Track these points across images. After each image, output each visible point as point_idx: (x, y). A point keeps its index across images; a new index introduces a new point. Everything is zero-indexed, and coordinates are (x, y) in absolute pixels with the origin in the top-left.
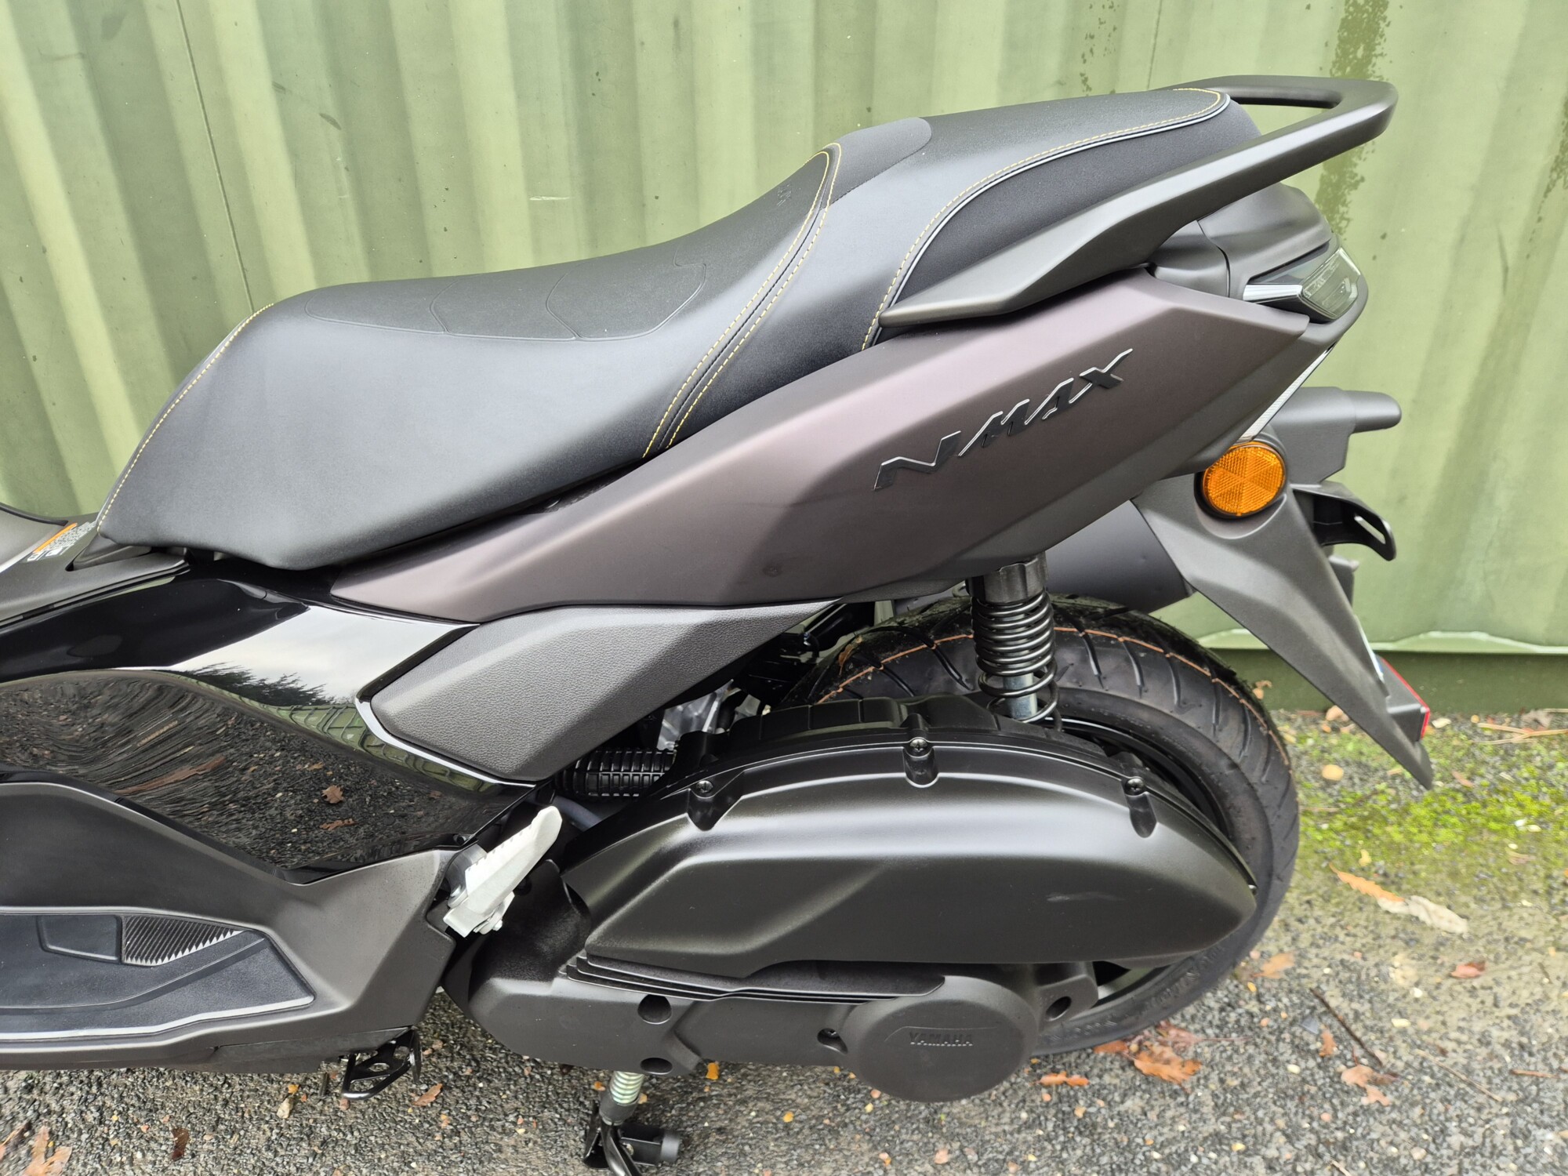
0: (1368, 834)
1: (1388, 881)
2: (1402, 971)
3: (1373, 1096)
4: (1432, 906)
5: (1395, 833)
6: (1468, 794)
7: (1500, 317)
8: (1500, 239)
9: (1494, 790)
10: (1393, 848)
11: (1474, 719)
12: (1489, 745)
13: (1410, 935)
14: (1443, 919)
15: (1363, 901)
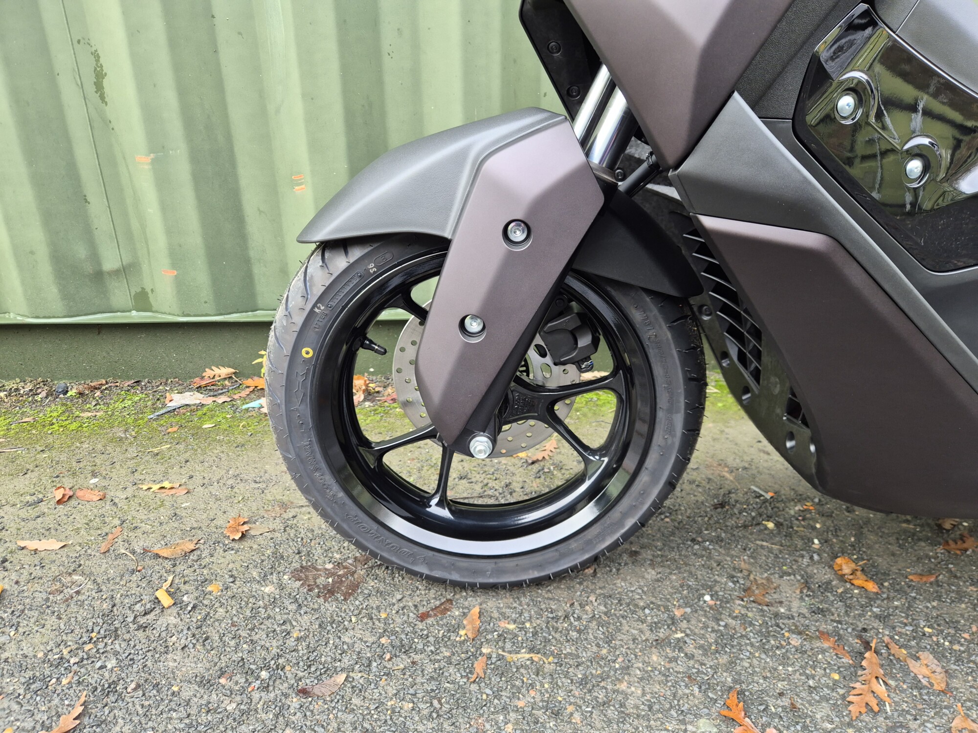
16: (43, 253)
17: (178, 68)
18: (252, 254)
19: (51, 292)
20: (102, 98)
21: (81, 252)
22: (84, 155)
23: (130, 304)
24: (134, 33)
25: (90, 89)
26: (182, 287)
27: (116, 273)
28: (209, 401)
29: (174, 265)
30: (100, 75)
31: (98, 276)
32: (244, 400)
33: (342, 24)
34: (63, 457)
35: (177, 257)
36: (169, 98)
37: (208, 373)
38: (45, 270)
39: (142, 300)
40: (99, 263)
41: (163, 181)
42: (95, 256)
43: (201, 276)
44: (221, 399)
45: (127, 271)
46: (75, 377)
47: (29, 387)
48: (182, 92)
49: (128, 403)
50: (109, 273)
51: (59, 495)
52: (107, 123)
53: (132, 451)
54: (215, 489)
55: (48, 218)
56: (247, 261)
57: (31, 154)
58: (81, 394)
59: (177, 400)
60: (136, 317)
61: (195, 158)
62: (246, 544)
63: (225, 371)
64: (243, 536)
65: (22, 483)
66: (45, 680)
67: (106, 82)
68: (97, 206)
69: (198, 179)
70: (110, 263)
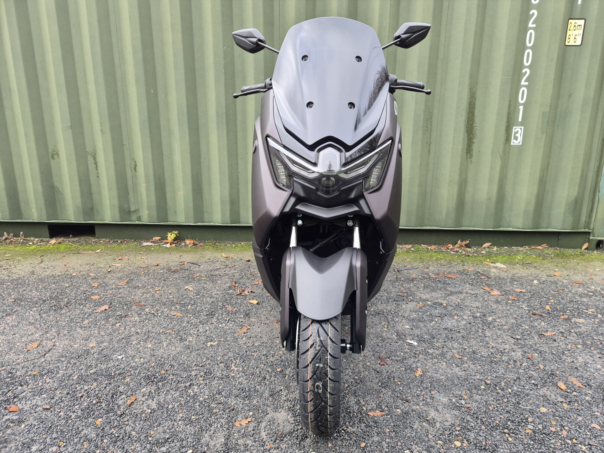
0: (489, 259)
1: (492, 263)
2: (493, 270)
3: (487, 279)
4: (500, 264)
5: (495, 258)
6: (509, 255)
7: (502, 165)
8: (499, 152)
9: (514, 254)
10: (494, 260)
11: (513, 247)
12: (515, 250)
13: (496, 268)
14: (502, 266)
15: (487, 265)
16: (117, 206)
17: (154, 165)
18: (167, 207)
19: (118, 215)
20: (136, 171)
21: (126, 206)
22: (130, 183)
23: (136, 219)
24: (145, 158)
25: (133, 169)
26: (149, 215)
27: (134, 211)
28: (154, 245)
29: (148, 210)
30: (136, 166)
31: (129, 212)
32: (162, 245)
33: (192, 157)
34: (119, 253)
35: (149, 208)
36: (151, 172)
37: (154, 238)
38: (117, 210)
39: (139, 219)
40: (130, 209)
41: (148, 190)
42: (129, 207)
43: (154, 213)
44: (156, 244)
45: (136, 211)
46: (119, 239)
47: (108, 240)
48: (154, 171)
49: (133, 244)
50: (132, 211)
51: (119, 258)
52: (136, 176)
53: (134, 253)
54: (153, 259)
55: (119, 197)
56: (166, 210)
57: (118, 183)
58: (121, 242)
59: (145, 244)
60: (137, 223)
61: (156, 185)
62: (158, 266)
63: (158, 238)
64: (158, 265)
65: (110, 257)
66: (121, 278)
67: (137, 167)
68: (131, 195)
69: (156, 190)
70: (132, 209)
